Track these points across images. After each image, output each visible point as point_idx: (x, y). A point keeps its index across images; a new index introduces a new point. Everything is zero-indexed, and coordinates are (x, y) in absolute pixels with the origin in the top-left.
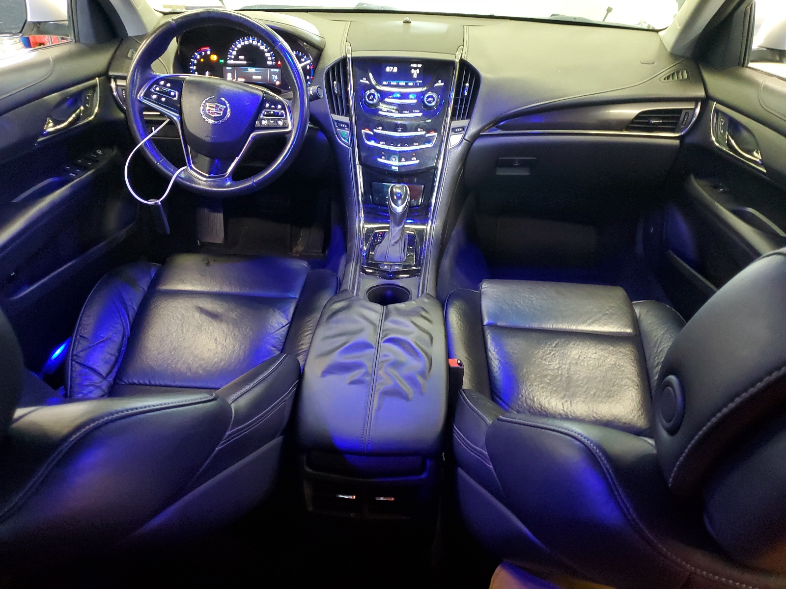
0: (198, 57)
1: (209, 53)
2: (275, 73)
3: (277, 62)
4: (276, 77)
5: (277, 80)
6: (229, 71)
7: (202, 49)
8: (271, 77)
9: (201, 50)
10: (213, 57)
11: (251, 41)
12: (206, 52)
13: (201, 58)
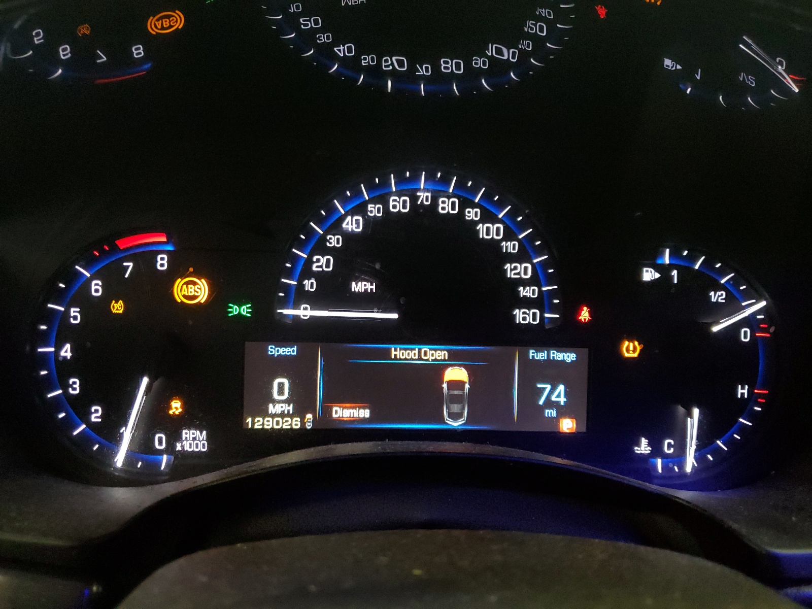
0: (96, 288)
1: (162, 263)
2: (554, 373)
3: (569, 310)
4: (560, 395)
5: (563, 411)
6: (282, 366)
7: (122, 244)
8: (530, 393)
9: (114, 249)
10: (191, 290)
11: (424, 197)
12: (146, 259)
13: (110, 294)
